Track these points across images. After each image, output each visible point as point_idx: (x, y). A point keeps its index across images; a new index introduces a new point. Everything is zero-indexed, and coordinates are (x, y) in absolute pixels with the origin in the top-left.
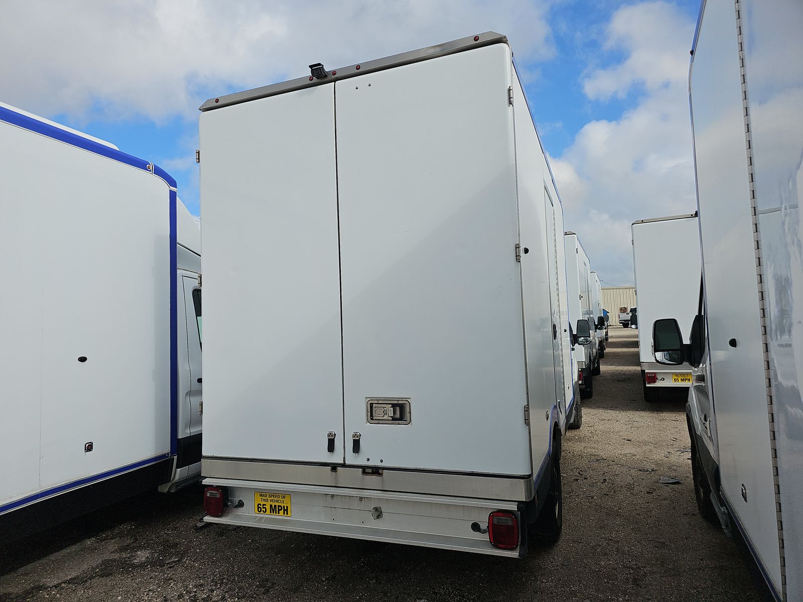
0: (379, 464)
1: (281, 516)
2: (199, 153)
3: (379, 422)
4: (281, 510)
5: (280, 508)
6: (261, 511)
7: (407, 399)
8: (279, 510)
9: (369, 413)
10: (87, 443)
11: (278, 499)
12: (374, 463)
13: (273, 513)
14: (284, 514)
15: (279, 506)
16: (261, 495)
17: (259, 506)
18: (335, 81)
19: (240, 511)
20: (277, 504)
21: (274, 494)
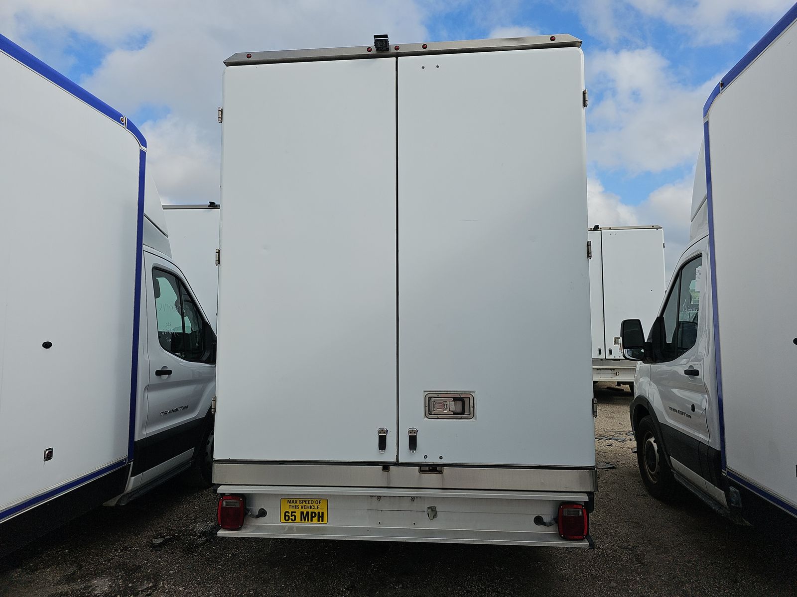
0: (437, 461)
1: (315, 523)
2: (222, 111)
3: (439, 416)
4: (315, 516)
5: (314, 515)
6: (288, 520)
7: (470, 393)
8: (312, 517)
9: (427, 408)
10: (47, 450)
11: (311, 505)
12: (433, 459)
13: (305, 521)
14: (319, 521)
15: (312, 513)
16: (289, 502)
17: (287, 514)
18: (397, 56)
19: (261, 521)
20: (310, 511)
21: (306, 500)
